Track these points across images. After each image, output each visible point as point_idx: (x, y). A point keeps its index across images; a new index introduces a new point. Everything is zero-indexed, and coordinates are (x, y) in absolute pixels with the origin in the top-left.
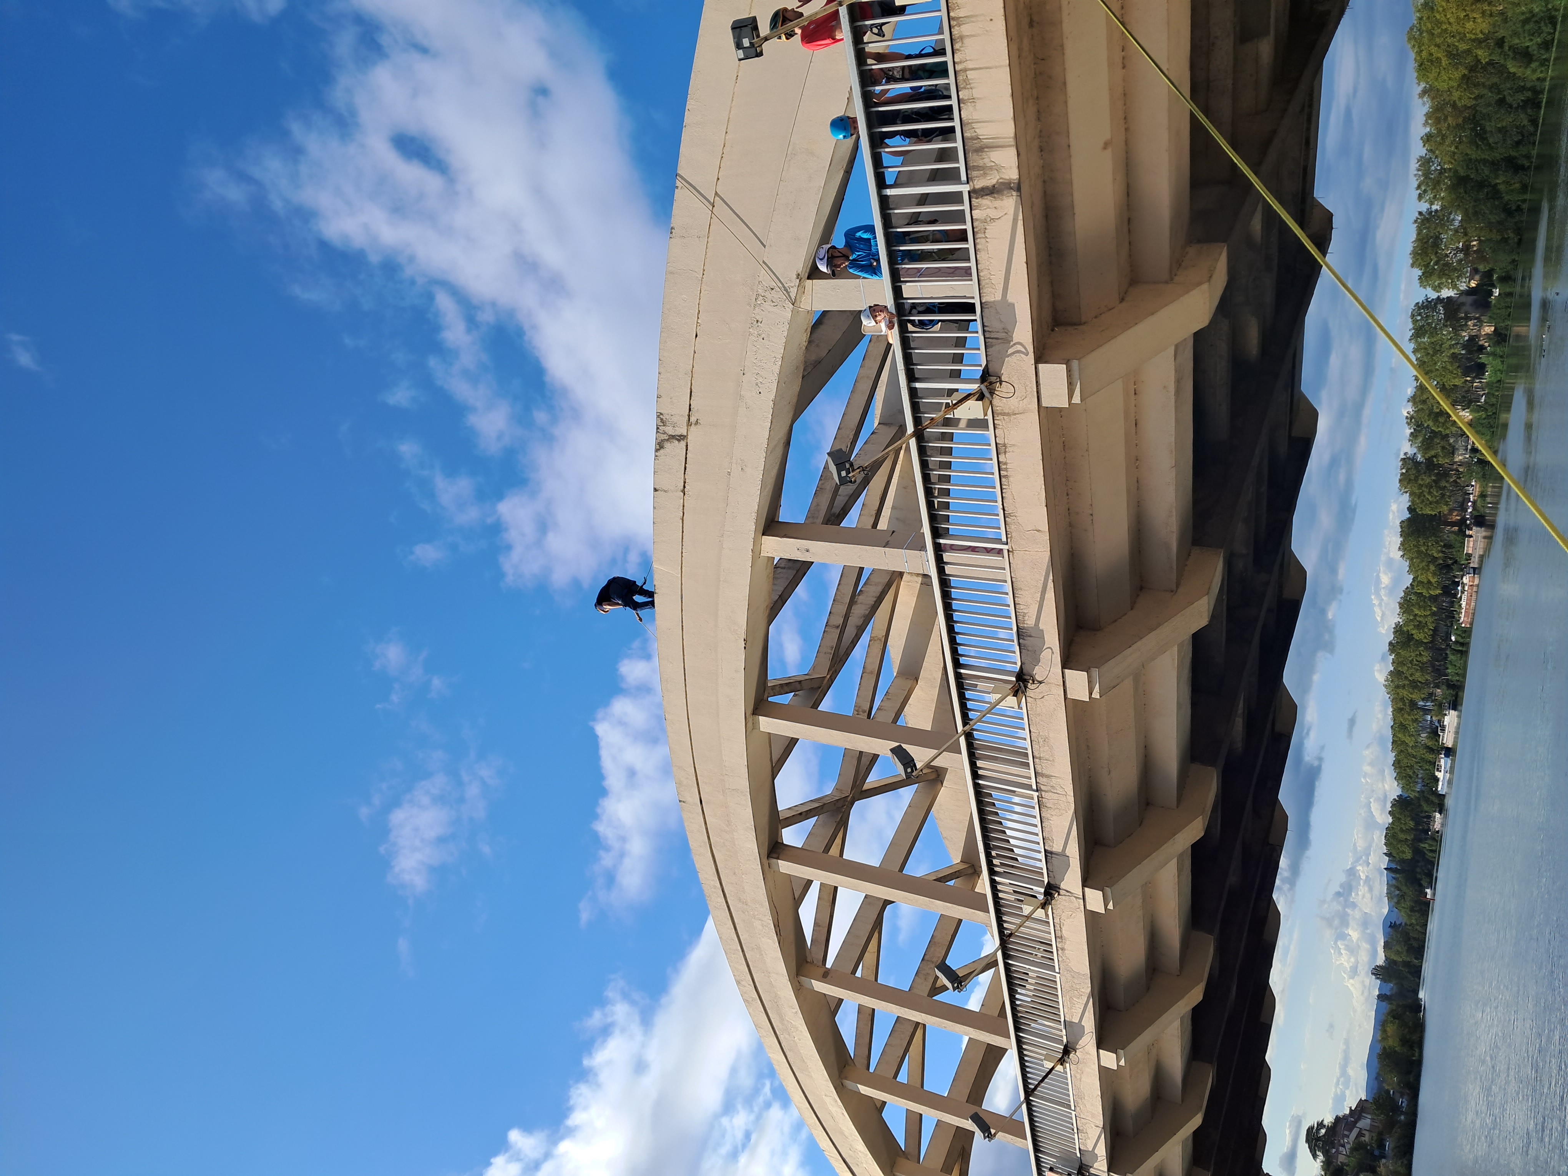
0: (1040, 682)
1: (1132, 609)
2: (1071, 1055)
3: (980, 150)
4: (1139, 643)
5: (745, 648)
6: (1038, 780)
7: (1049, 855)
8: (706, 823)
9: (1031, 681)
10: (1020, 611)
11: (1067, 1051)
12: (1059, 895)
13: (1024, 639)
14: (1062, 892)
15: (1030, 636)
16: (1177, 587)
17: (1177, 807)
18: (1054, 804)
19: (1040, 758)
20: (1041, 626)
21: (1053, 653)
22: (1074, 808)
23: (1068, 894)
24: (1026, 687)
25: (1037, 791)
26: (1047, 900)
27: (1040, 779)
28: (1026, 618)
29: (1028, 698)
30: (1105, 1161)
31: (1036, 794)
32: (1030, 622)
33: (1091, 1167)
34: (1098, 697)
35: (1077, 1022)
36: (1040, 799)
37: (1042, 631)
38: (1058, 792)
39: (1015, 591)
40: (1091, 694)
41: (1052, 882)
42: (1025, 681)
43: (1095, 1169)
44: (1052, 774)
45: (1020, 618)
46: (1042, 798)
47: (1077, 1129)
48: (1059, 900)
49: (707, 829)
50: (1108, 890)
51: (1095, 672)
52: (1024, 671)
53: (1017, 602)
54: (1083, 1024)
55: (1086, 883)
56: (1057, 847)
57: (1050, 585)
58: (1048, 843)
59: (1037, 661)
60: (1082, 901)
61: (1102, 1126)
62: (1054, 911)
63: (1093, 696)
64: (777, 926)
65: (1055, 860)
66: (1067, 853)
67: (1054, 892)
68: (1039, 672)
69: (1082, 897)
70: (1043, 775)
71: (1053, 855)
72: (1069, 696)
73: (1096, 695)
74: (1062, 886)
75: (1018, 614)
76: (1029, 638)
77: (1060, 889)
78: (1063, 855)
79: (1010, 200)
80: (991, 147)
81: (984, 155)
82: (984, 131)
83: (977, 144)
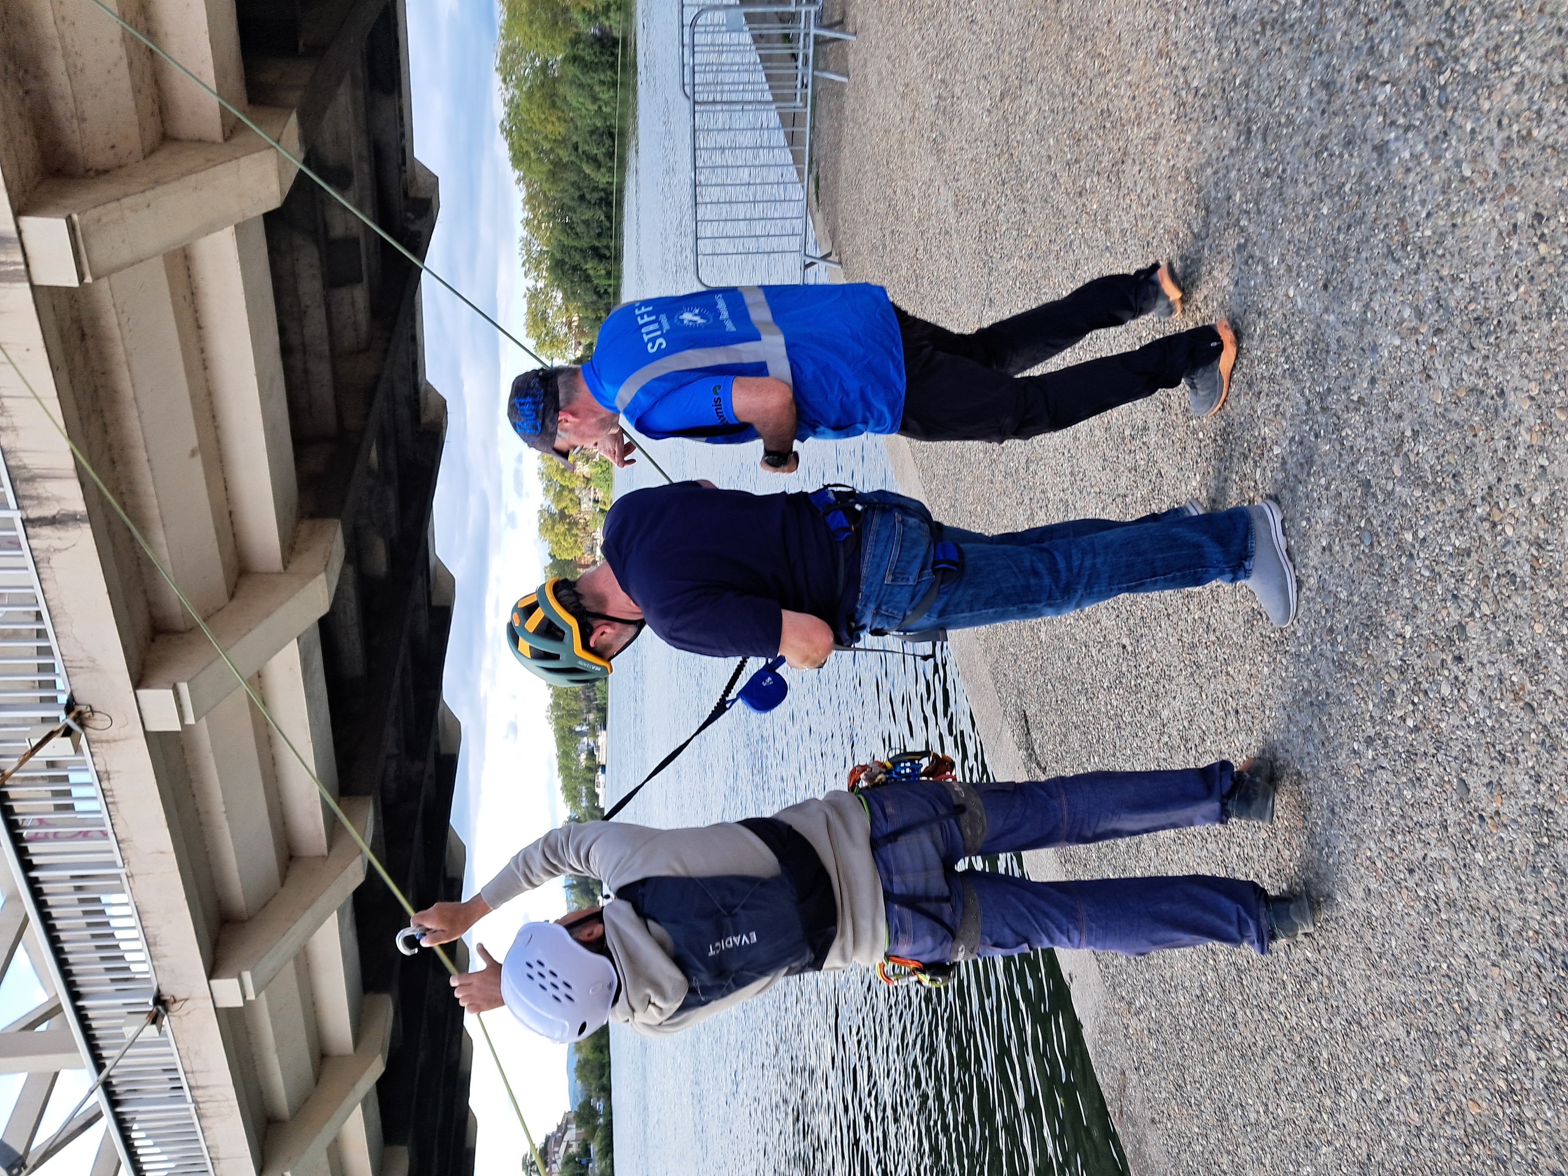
0: (182, 1002)
1: (283, 889)
3: (32, 480)
4: (294, 928)
9: (172, 1003)
10: (149, 933)
15: (165, 956)
16: (329, 851)
18: (217, 1115)
19: (193, 1072)
21: (194, 967)
24: (167, 1011)
29: (171, 1020)
34: (254, 998)
36: (199, 1109)
38: (219, 1099)
39: (141, 915)
40: (244, 997)
42: (165, 1006)
44: (210, 1084)
51: (247, 975)
53: (144, 925)
58: (212, 1150)
59: (176, 979)
63: (247, 999)
68: (181, 992)
70: (198, 1088)
72: (220, 1008)
73: (251, 997)
79: (79, 531)
80: (45, 477)
81: (36, 485)
82: (33, 461)
83: (25, 474)
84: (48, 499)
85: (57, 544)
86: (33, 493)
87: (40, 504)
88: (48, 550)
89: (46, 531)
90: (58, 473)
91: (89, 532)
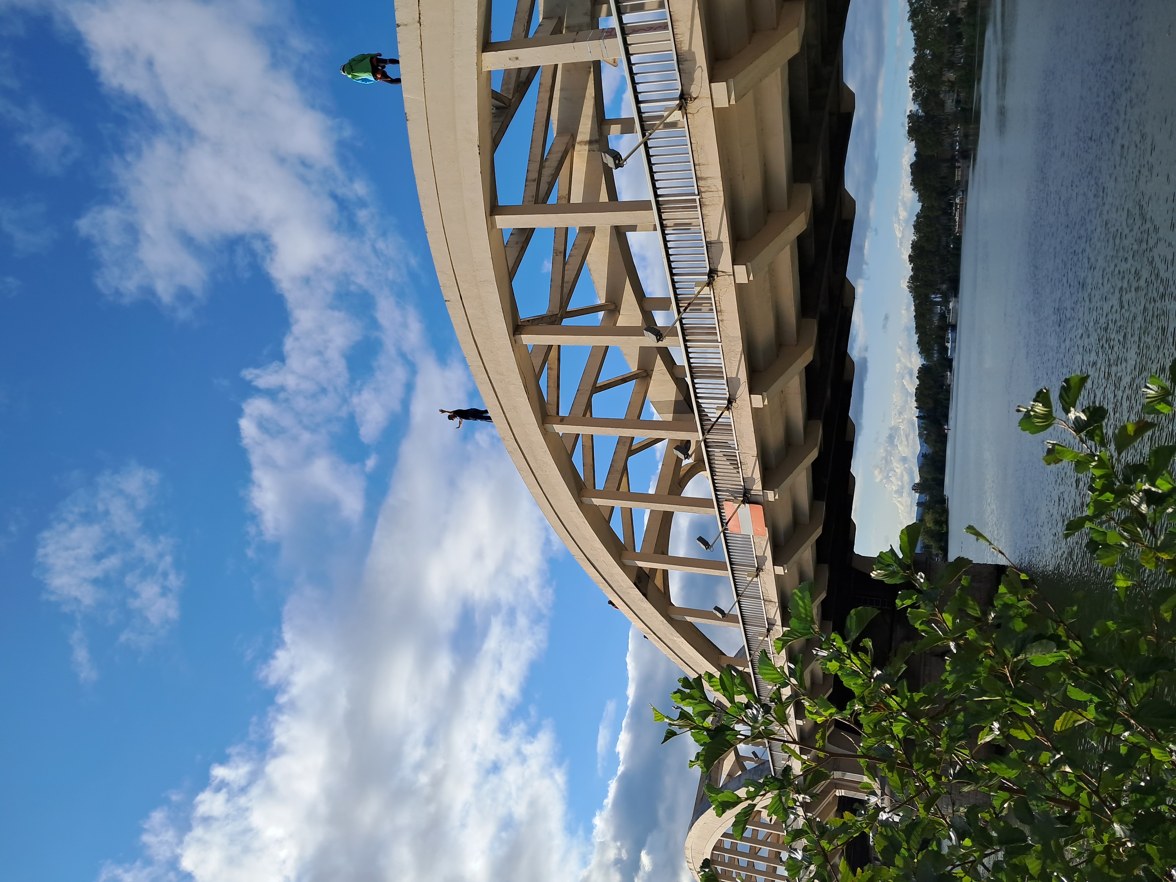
0: (695, 98)
1: (749, 43)
2: (734, 404)
4: (757, 62)
5: (479, 153)
6: (699, 184)
7: (709, 245)
8: (467, 316)
9: (689, 99)
10: (678, 40)
11: (730, 401)
12: (717, 276)
13: (682, 64)
14: (719, 274)
15: (686, 60)
16: (778, 26)
17: (788, 209)
18: (710, 202)
19: (699, 165)
20: (693, 49)
21: (702, 70)
22: (723, 201)
23: (724, 274)
24: (686, 103)
25: (699, 195)
26: (710, 281)
27: (701, 183)
28: (683, 45)
29: (688, 115)
30: (760, 482)
31: (697, 198)
32: (685, 47)
33: (751, 490)
34: (734, 103)
35: (735, 376)
36: (701, 200)
37: (694, 52)
38: (713, 190)
39: (674, 24)
40: (729, 102)
41: (712, 268)
42: (686, 99)
43: (754, 490)
44: (708, 176)
45: (678, 46)
46: (702, 198)
47: (741, 462)
48: (719, 281)
49: (468, 320)
50: (749, 264)
51: (731, 82)
52: (685, 92)
53: (675, 33)
54: (739, 377)
55: (735, 262)
56: (713, 237)
57: (697, 11)
58: (708, 235)
59: (692, 80)
60: (733, 277)
61: (756, 455)
62: (715, 291)
63: (731, 103)
64: (526, 387)
65: (713, 249)
66: (721, 239)
67: (713, 275)
68: (694, 91)
69: (732, 273)
70: (702, 179)
71: (712, 245)
72: (715, 106)
73: (733, 102)
74: (719, 269)
75: (676, 43)
76: (686, 62)
77: (718, 271)
78: (719, 243)
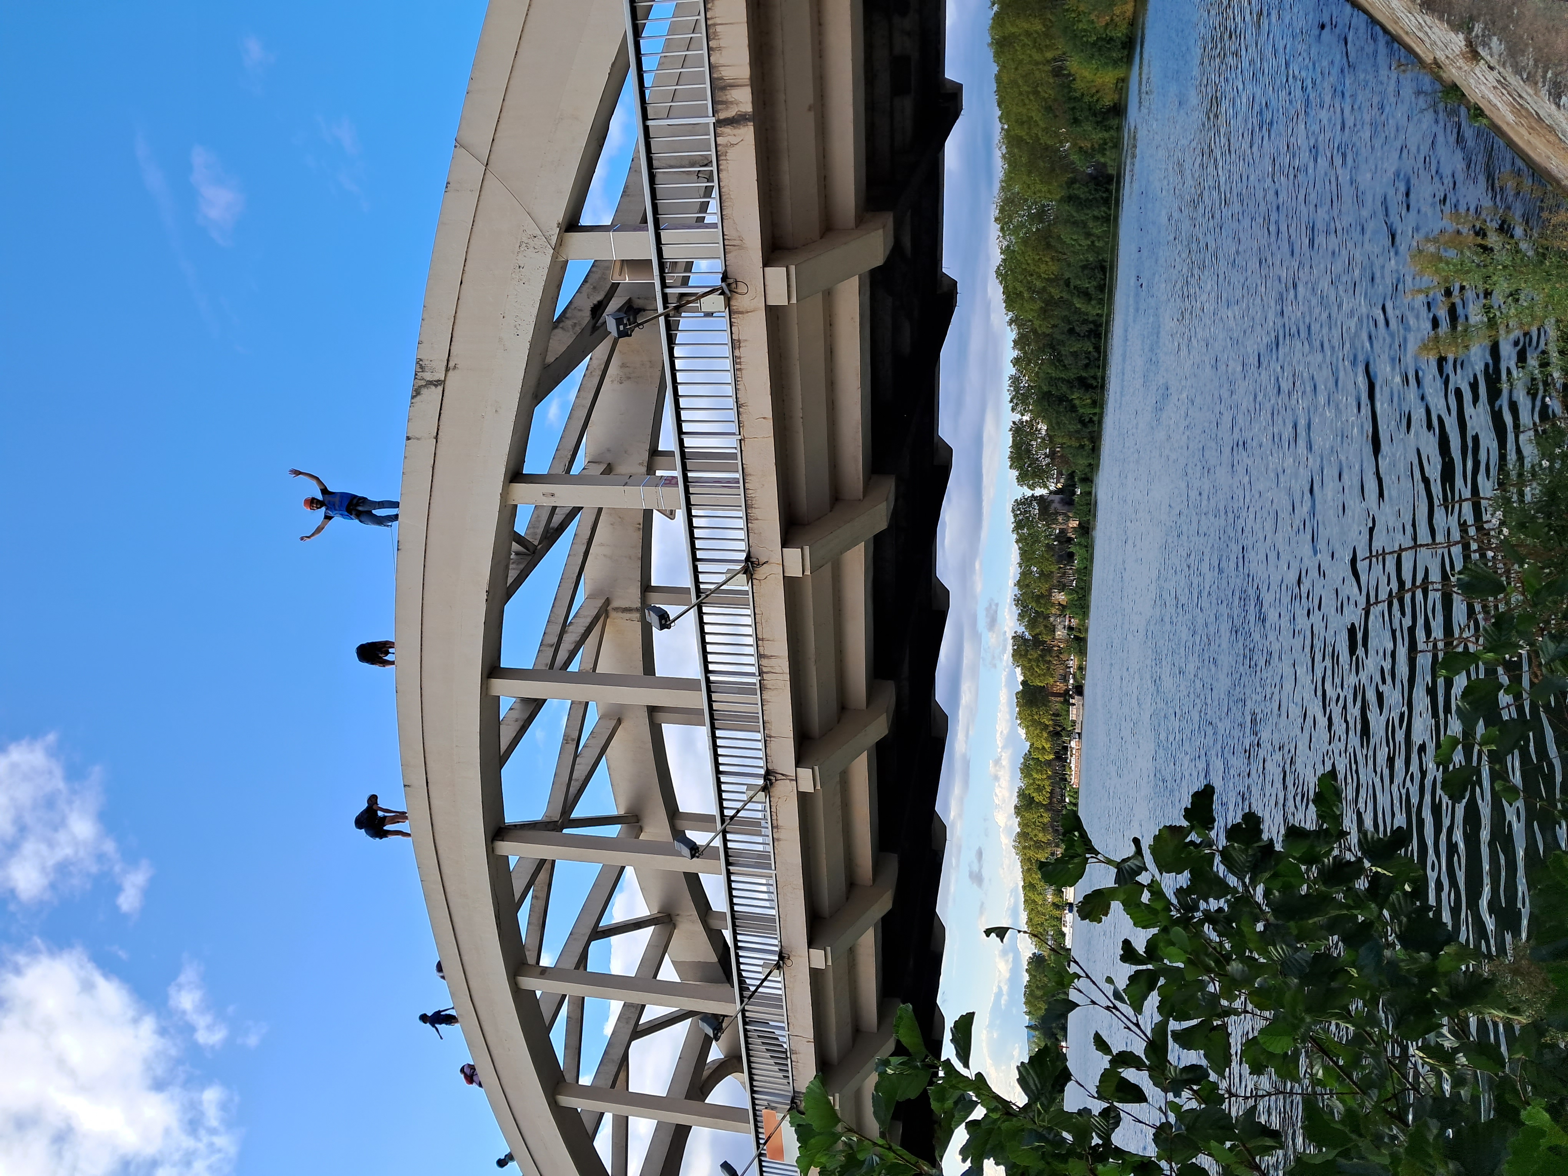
0: (764, 564)
1: (831, 513)
2: (786, 961)
3: (724, 88)
5: (486, 600)
6: (760, 662)
7: (768, 739)
8: (430, 808)
9: (757, 564)
10: (749, 495)
11: (782, 956)
12: (776, 781)
13: (752, 523)
14: (779, 777)
15: (757, 519)
16: (863, 497)
17: (866, 713)
18: (773, 685)
19: (762, 640)
21: (774, 533)
22: (789, 686)
23: (784, 778)
24: (753, 568)
25: (759, 675)
26: (767, 786)
27: (763, 662)
29: (754, 582)
31: (757, 680)
34: (809, 574)
36: (762, 682)
38: (777, 671)
39: (746, 477)
40: (803, 570)
41: (770, 769)
42: (752, 564)
44: (772, 654)
46: (764, 680)
47: (791, 1052)
48: (778, 787)
49: (431, 815)
50: (816, 768)
51: (807, 550)
52: (752, 555)
53: (746, 488)
55: (798, 763)
58: (768, 725)
59: (761, 543)
60: (795, 783)
61: (812, 1041)
62: (771, 800)
63: (805, 572)
64: (497, 917)
65: (773, 745)
66: (783, 733)
67: (771, 779)
68: (763, 555)
69: (795, 778)
70: (765, 657)
71: (772, 739)
72: (786, 575)
74: (779, 772)
77: (776, 774)
78: (781, 736)
79: (746, 128)
80: (733, 86)
81: (727, 92)
82: (727, 73)
83: (721, 83)
84: (732, 103)
85: (733, 140)
86: (724, 98)
87: (727, 109)
88: (726, 146)
89: (727, 130)
90: (740, 82)
91: (752, 128)
